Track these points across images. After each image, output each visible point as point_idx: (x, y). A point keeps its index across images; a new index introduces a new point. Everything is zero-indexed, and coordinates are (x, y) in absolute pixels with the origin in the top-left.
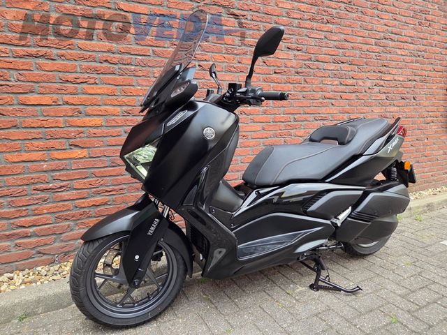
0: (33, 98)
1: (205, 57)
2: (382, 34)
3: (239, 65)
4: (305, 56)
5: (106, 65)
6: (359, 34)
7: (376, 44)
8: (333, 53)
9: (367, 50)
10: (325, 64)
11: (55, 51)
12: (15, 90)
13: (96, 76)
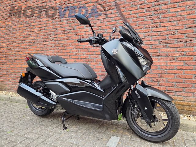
0: (20, 53)
1: (56, 36)
2: (153, 4)
3: (66, 37)
4: (95, 28)
5: (32, 43)
6: (131, 9)
7: (147, 11)
8: (112, 24)
9: (139, 17)
10: (107, 30)
11: (24, 41)
12: (18, 51)
13: (30, 46)
